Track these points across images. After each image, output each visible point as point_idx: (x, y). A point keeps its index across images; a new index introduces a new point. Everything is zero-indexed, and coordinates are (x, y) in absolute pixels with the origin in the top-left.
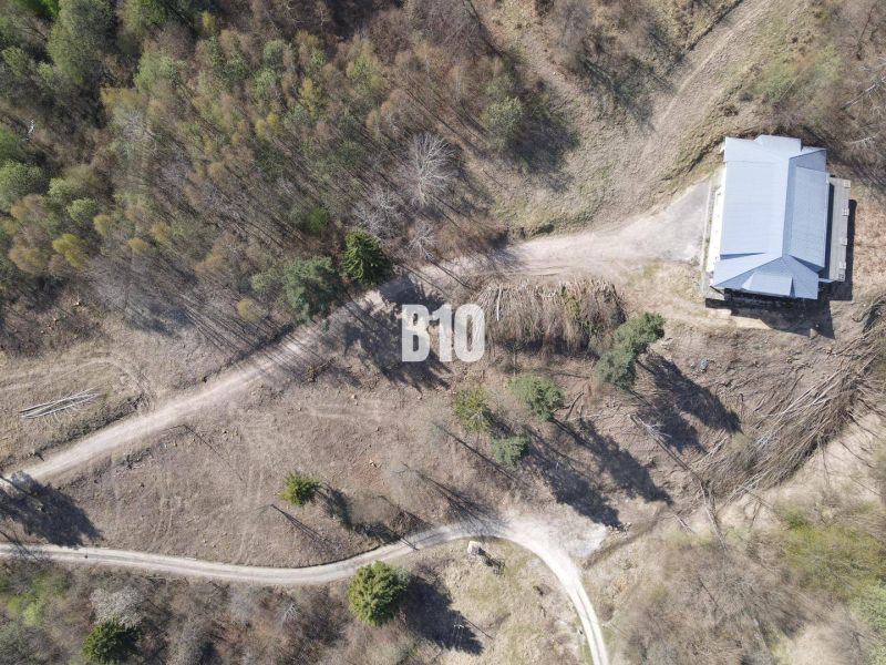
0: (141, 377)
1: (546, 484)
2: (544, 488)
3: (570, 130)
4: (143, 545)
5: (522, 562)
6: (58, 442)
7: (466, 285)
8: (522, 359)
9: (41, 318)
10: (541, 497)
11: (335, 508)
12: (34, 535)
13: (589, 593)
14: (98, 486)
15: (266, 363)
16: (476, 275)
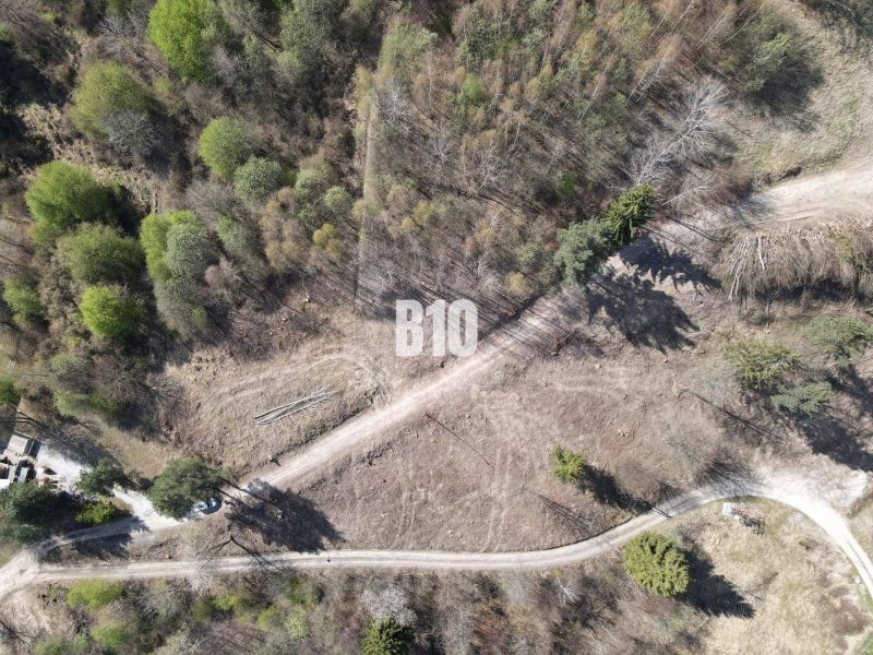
0: (376, 370)
1: (800, 436)
2: (799, 440)
3: (812, 67)
4: (387, 541)
5: (783, 520)
6: (296, 445)
7: (712, 239)
8: (776, 309)
9: (270, 319)
10: (796, 449)
11: (586, 483)
12: (274, 544)
13: (860, 542)
14: (338, 487)
15: (506, 341)
16: (722, 227)
